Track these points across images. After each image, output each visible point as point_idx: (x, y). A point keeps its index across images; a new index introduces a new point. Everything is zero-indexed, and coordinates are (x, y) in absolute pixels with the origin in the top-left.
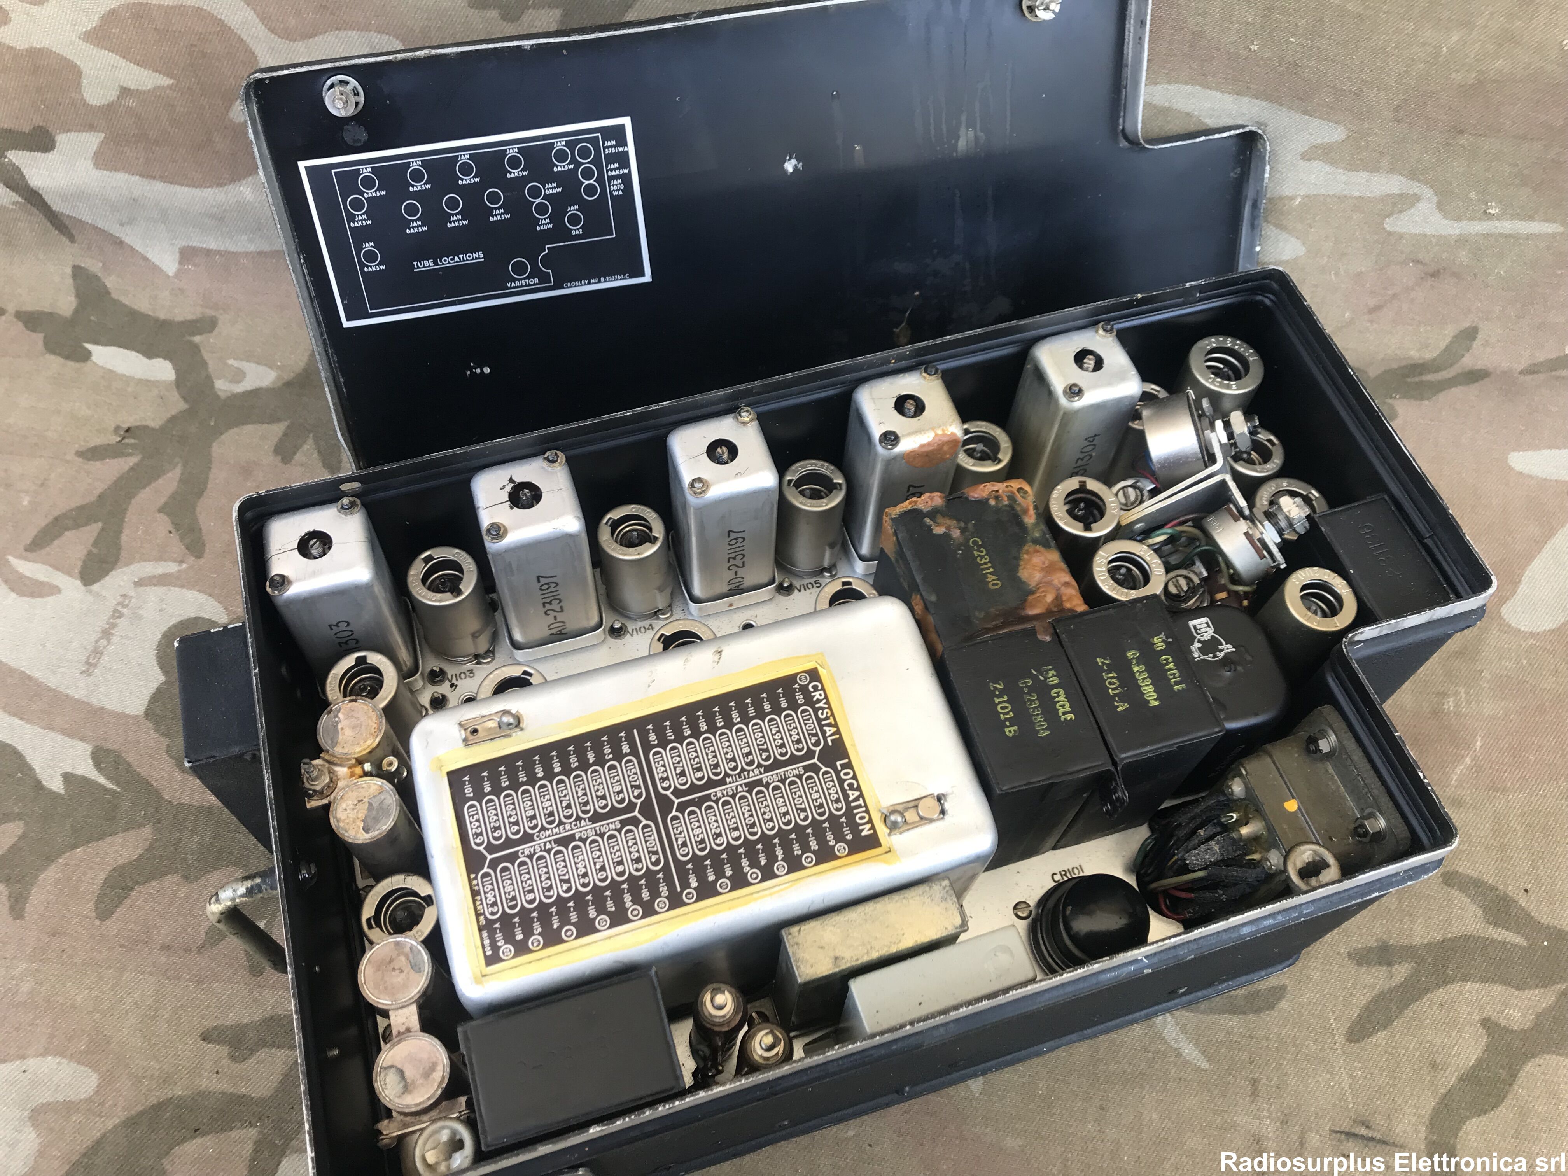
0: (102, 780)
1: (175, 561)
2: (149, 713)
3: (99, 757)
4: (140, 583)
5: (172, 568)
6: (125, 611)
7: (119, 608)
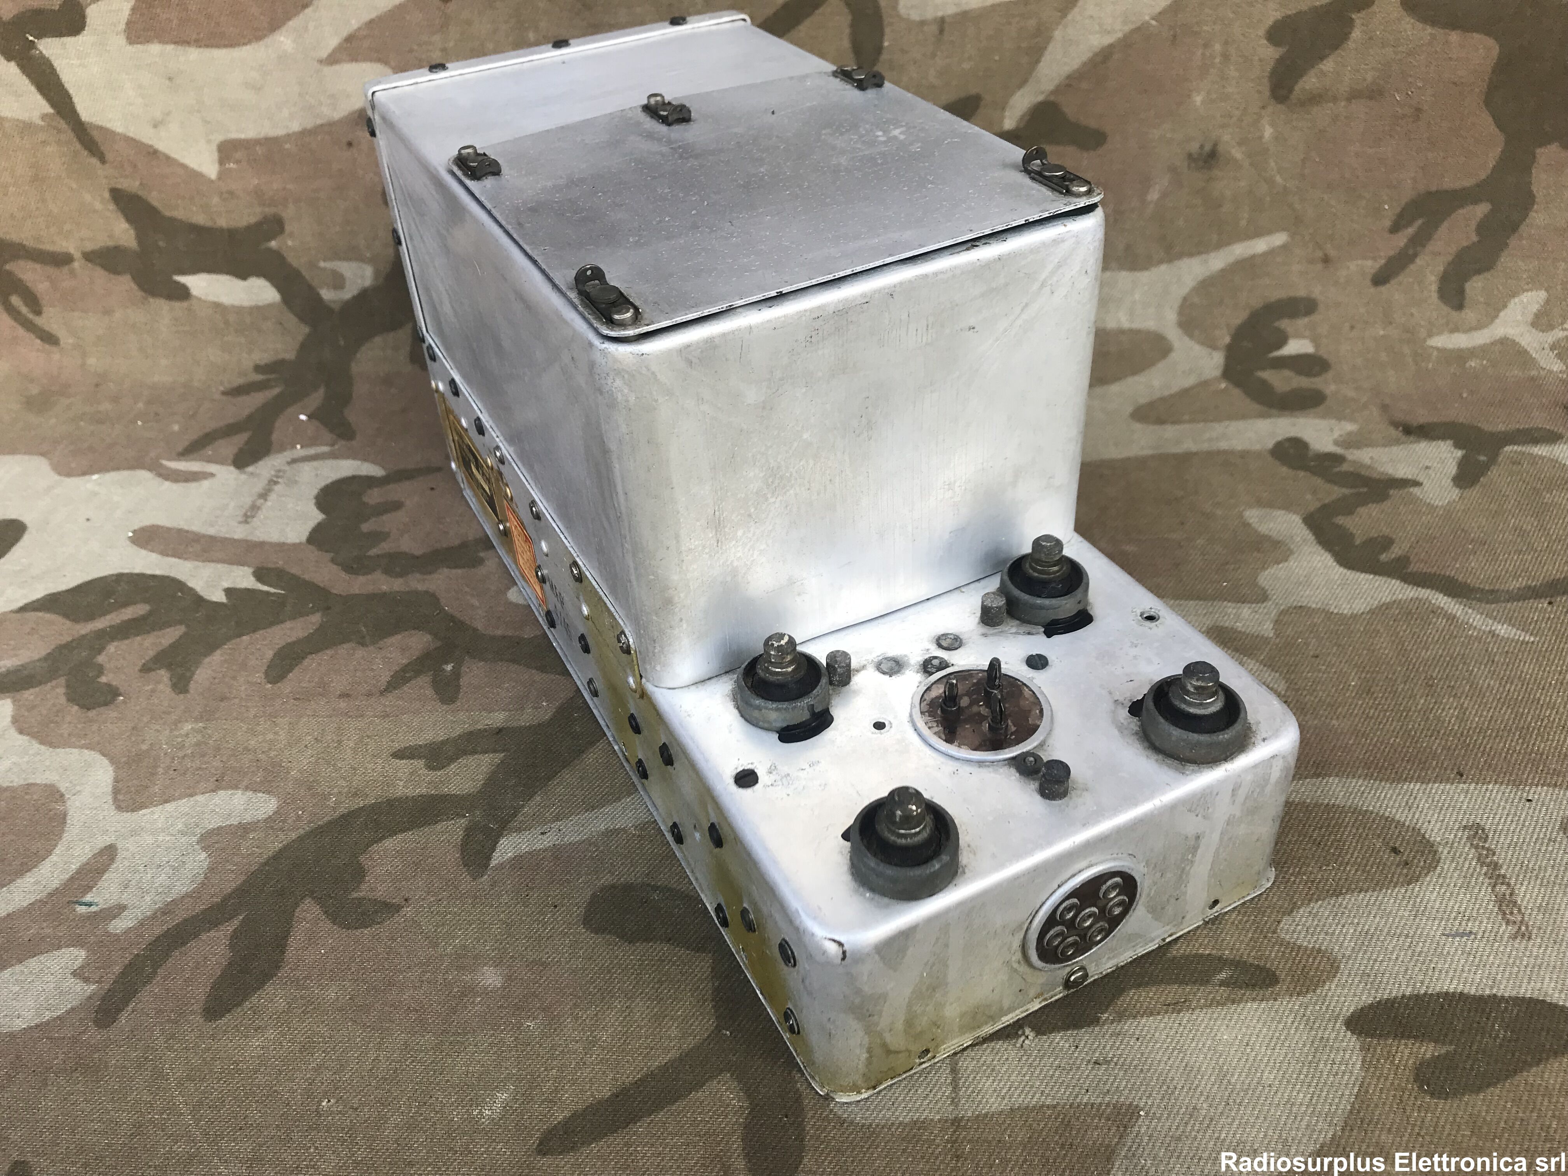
0: (265, 588)
1: (327, 445)
2: (311, 539)
3: (260, 575)
4: (294, 461)
5: (325, 449)
6: (280, 480)
7: (275, 479)
